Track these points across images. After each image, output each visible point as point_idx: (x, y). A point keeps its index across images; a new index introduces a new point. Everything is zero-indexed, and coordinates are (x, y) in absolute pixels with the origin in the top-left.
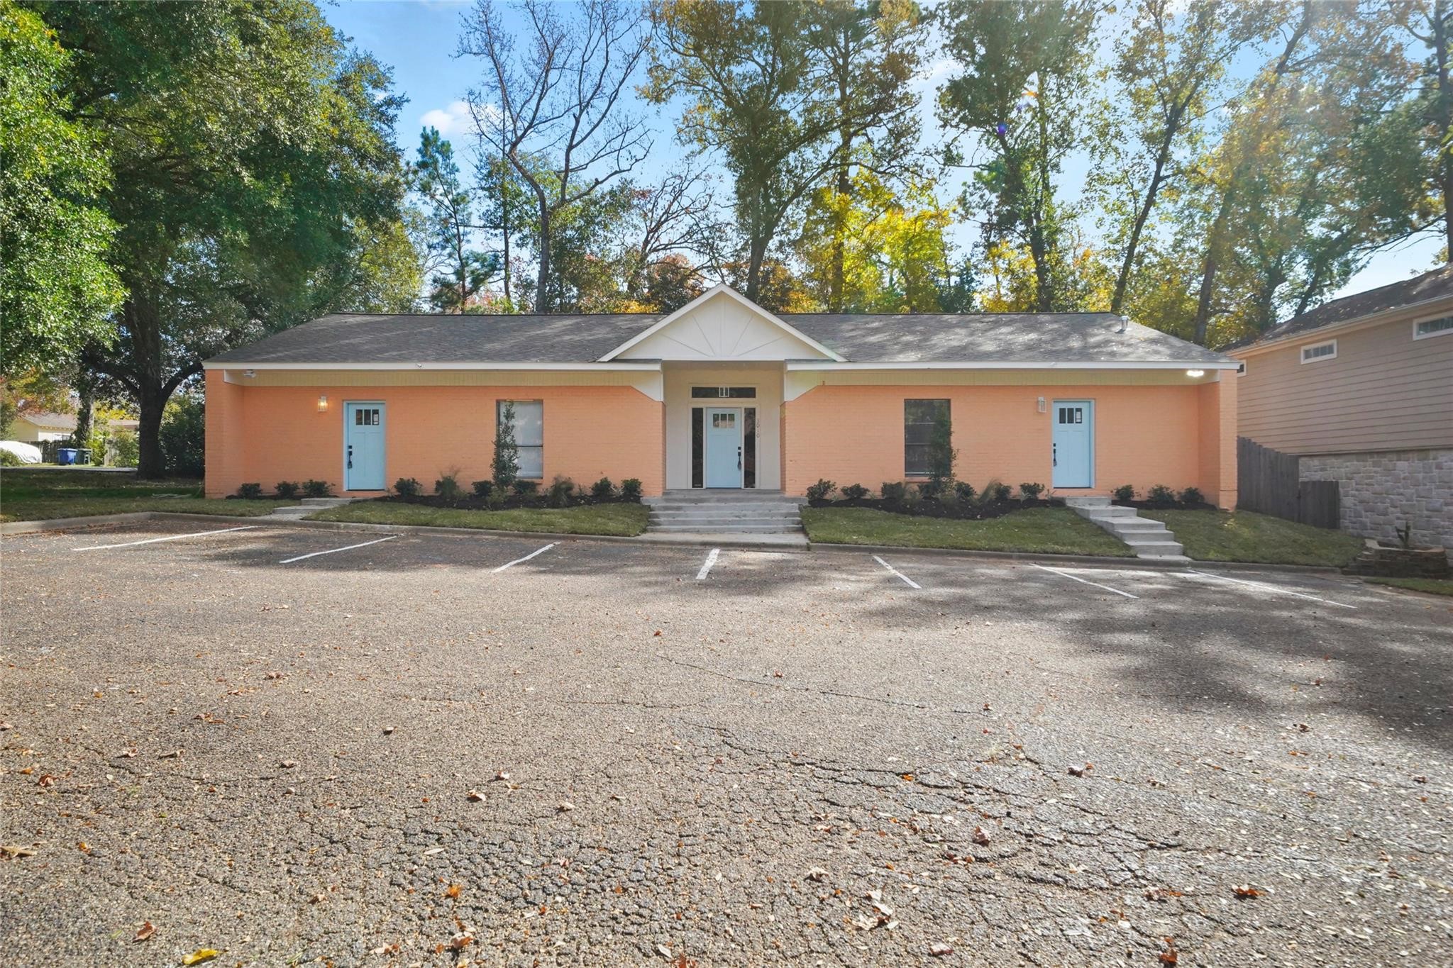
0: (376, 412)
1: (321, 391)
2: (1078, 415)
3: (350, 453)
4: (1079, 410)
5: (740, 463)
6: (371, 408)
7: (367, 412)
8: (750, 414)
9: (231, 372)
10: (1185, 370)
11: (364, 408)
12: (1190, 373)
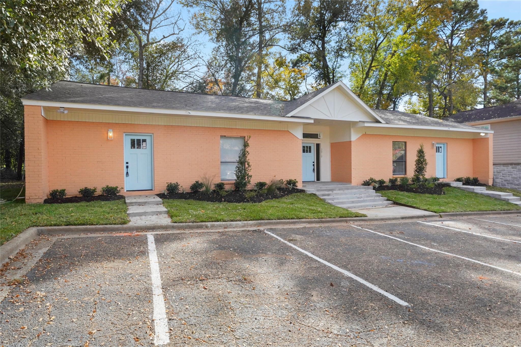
0: (144, 141)
1: (109, 126)
2: (440, 149)
3: (127, 167)
4: (441, 147)
5: (314, 169)
6: (141, 138)
7: (139, 141)
8: (318, 146)
9: (45, 108)
10: (481, 133)
11: (136, 138)
12: (481, 134)
